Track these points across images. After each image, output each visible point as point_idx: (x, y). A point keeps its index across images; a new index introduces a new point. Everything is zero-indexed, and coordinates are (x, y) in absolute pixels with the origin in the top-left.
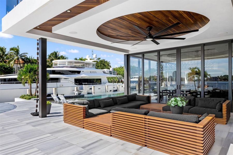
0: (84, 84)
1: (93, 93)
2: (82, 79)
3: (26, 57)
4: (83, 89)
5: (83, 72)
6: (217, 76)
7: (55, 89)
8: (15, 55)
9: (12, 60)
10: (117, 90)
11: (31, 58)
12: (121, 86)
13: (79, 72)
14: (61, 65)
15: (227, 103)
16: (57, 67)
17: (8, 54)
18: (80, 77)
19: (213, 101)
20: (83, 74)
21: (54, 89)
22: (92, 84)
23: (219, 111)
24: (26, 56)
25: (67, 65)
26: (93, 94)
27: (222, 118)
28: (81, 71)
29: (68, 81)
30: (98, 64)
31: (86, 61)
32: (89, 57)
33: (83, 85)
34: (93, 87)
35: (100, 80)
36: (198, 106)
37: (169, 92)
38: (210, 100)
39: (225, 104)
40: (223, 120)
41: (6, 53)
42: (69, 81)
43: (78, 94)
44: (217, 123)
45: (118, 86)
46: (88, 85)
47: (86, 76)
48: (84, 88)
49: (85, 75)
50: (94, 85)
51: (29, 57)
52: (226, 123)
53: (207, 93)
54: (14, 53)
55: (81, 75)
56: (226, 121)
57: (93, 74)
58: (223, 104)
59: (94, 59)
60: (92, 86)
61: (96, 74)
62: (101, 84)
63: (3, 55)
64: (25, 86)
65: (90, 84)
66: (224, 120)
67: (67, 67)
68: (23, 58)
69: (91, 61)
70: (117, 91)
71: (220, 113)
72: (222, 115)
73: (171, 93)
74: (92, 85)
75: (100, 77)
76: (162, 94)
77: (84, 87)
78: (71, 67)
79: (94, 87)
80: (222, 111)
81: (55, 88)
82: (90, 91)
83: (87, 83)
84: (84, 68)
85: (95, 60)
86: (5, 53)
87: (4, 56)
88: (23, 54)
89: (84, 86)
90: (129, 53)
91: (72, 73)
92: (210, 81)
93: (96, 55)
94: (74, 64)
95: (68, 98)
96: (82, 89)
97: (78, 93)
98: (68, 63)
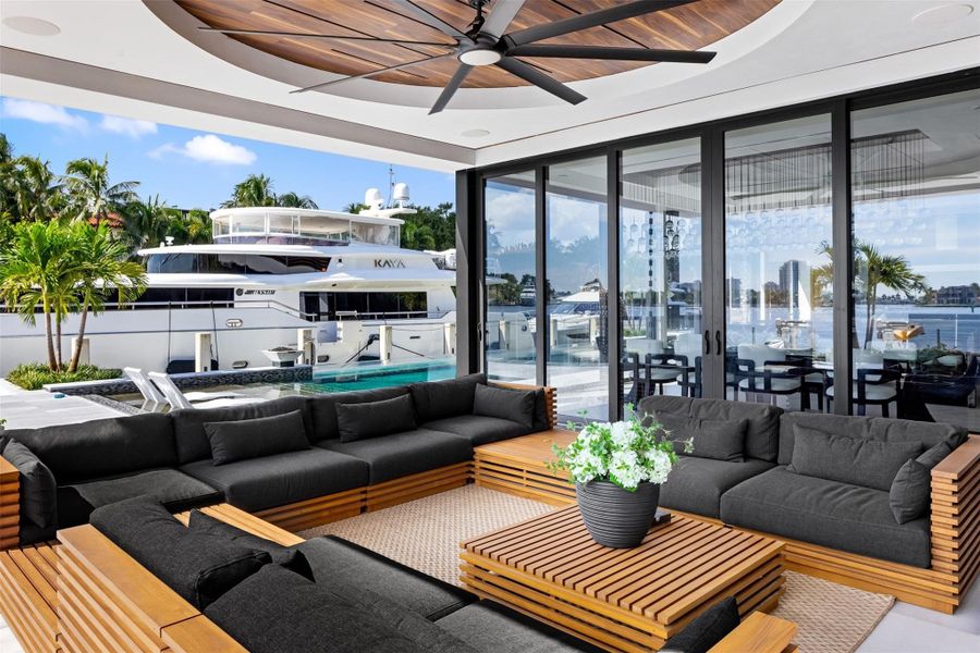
0: (345, 318)
1: (383, 357)
2: (337, 293)
3: (134, 198)
4: (339, 339)
5: (340, 261)
6: (968, 284)
7: (204, 337)
8: (87, 192)
9: (74, 210)
10: (501, 345)
11: (153, 203)
12: (515, 329)
13: (320, 264)
14: (248, 230)
15: (962, 466)
16: (227, 241)
17: (60, 188)
18: (324, 285)
19: (885, 439)
20: (341, 270)
21: (198, 335)
22: (380, 317)
23: (907, 519)
24: (135, 194)
25: (267, 232)
26: (385, 363)
27: (930, 567)
28: (329, 259)
29: (265, 305)
30: (442, 230)
31: (363, 213)
32: (379, 195)
33: (338, 319)
34: (383, 328)
35: (421, 297)
36: (789, 468)
37: (679, 364)
38: (865, 434)
39: (947, 475)
40: (932, 580)
41: (53, 184)
42: (272, 305)
43: (283, 364)
44: (896, 600)
45: (503, 328)
46: (361, 322)
47: (352, 279)
48: (340, 334)
49: (351, 275)
50: (389, 322)
51: (145, 202)
52: (956, 602)
53: (877, 378)
54: (86, 185)
55: (328, 276)
56: (956, 590)
57: (386, 271)
58: (934, 472)
59: (397, 206)
60: (381, 328)
61: (401, 270)
62: (425, 316)
63: (39, 191)
64: (34, 323)
65: (372, 317)
66: (945, 583)
67: (269, 239)
68: (118, 204)
69: (385, 215)
70: (499, 348)
71: (914, 531)
72: (930, 545)
73: (692, 370)
74: (382, 322)
75: (420, 284)
76: (649, 374)
77: (340, 329)
78: (290, 241)
79: (389, 329)
80: (930, 523)
81: (202, 336)
82: (371, 351)
83: (355, 313)
84: (346, 245)
85: (401, 210)
86: (47, 184)
87: (43, 195)
88: (122, 185)
89: (340, 324)
90: (477, 165)
91: (289, 266)
92: (940, 304)
93: (407, 188)
94: (301, 228)
95: (227, 383)
96: (334, 338)
97: (279, 361)
98: (272, 223)
